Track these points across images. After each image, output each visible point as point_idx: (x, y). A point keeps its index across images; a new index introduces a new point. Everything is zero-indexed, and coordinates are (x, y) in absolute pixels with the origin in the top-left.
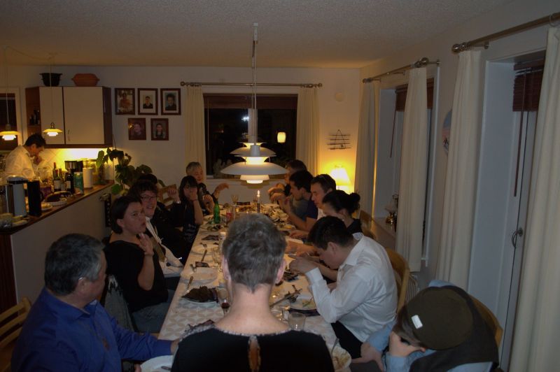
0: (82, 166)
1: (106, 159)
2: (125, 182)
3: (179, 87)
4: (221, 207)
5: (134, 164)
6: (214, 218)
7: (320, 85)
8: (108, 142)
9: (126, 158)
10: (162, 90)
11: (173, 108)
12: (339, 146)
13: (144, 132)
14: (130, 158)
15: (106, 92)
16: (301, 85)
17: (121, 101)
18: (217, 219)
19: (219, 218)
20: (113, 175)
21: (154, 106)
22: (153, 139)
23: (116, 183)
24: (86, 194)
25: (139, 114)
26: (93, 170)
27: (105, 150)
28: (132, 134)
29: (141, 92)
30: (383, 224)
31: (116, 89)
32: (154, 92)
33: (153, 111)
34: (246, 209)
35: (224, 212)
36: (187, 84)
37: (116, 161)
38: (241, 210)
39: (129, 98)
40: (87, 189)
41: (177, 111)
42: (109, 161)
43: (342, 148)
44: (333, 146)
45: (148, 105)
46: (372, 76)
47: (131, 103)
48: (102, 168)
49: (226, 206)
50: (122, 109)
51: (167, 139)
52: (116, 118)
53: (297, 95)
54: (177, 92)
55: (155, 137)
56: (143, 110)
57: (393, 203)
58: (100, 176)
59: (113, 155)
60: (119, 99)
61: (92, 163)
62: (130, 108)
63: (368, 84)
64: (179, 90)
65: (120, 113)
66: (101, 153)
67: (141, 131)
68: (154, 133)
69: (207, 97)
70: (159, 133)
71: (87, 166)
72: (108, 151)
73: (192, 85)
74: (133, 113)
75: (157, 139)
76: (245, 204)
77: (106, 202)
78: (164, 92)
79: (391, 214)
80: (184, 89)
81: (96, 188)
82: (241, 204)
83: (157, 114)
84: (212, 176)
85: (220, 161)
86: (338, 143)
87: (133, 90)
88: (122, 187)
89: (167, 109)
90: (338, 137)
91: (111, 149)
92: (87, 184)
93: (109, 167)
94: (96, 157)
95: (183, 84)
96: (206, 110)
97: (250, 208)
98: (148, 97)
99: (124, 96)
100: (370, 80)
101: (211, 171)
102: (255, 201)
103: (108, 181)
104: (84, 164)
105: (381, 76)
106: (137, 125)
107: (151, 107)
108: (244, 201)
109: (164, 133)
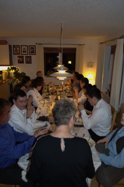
0: (2, 72)
1: (10, 70)
2: (17, 78)
3: (35, 45)
4: (49, 87)
5: (20, 72)
6: (47, 91)
7: (84, 45)
8: (11, 64)
9: (17, 70)
10: (29, 46)
11: (33, 52)
12: (90, 66)
13: (23, 60)
14: (18, 70)
15: (10, 46)
16: (78, 45)
17: (15, 50)
18: (48, 91)
19: (49, 91)
20: (13, 75)
21: (27, 52)
22: (26, 63)
23: (14, 78)
24: (4, 82)
25: (22, 54)
26: (6, 74)
27: (10, 67)
28: (19, 61)
29: (22, 47)
30: (105, 94)
31: (13, 46)
32: (26, 47)
33: (26, 53)
34: (58, 88)
35: (50, 89)
36: (38, 44)
37: (14, 71)
38: (56, 88)
39: (18, 49)
40: (4, 80)
41: (34, 54)
42: (11, 70)
43: (91, 67)
44: (88, 66)
45: (24, 51)
46: (103, 42)
47: (19, 50)
48: (9, 73)
49: (51, 87)
50: (15, 53)
51: (31, 63)
52: (13, 56)
53: (76, 48)
54: (34, 47)
55: (27, 62)
56: (23, 53)
57: (109, 87)
58: (8, 76)
59: (12, 69)
60: (15, 49)
61: (6, 71)
62: (18, 52)
63: (101, 44)
64: (35, 46)
65: (15, 54)
66: (9, 68)
67: (22, 60)
68: (27, 61)
69: (45, 48)
70: (28, 61)
71: (4, 72)
72: (11, 67)
73: (40, 44)
74: (19, 54)
75: (27, 63)
76: (58, 86)
77: (10, 85)
78: (30, 47)
79: (108, 90)
80: (37, 46)
81: (7, 80)
82: (56, 86)
83: (27, 54)
84: (46, 76)
85: (49, 71)
86: (90, 65)
87: (19, 46)
88: (16, 80)
89: (31, 53)
90: (90, 63)
91: (12, 66)
92: (4, 78)
93: (11, 73)
94: (7, 69)
95: (36, 44)
96: (44, 53)
97: (59, 88)
98: (24, 48)
99: (16, 48)
100: (102, 43)
101: (46, 74)
102: (61, 85)
103: (11, 78)
104: (3, 71)
105: (106, 41)
106: (21, 58)
107: (25, 52)
108: (57, 85)
109: (30, 61)
